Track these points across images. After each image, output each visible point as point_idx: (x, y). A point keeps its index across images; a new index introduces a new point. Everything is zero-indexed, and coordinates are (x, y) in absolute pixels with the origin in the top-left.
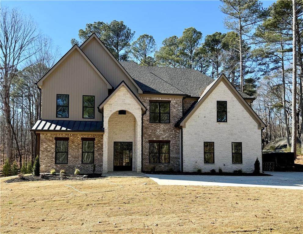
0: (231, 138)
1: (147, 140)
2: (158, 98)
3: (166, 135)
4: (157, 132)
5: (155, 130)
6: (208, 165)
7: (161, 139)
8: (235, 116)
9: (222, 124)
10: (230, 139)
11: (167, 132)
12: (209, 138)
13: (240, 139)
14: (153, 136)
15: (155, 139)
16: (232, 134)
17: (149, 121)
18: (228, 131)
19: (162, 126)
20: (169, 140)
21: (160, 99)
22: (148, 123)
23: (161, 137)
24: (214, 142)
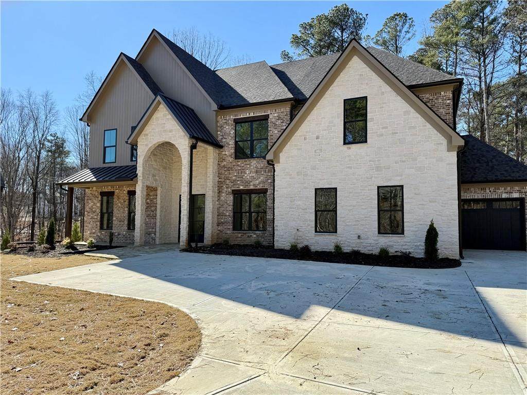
0: (375, 178)
1: (229, 190)
2: (248, 114)
3: (260, 180)
4: (246, 175)
5: (243, 171)
6: (323, 236)
7: (252, 187)
8: (387, 128)
9: (355, 147)
10: (373, 178)
11: (263, 173)
12: (325, 181)
13: (399, 178)
14: (239, 182)
15: (241, 187)
16: (378, 169)
17: (233, 156)
18: (370, 161)
19: (254, 162)
20: (266, 187)
21: (252, 115)
22: (231, 160)
23: (252, 184)
24: (336, 189)
